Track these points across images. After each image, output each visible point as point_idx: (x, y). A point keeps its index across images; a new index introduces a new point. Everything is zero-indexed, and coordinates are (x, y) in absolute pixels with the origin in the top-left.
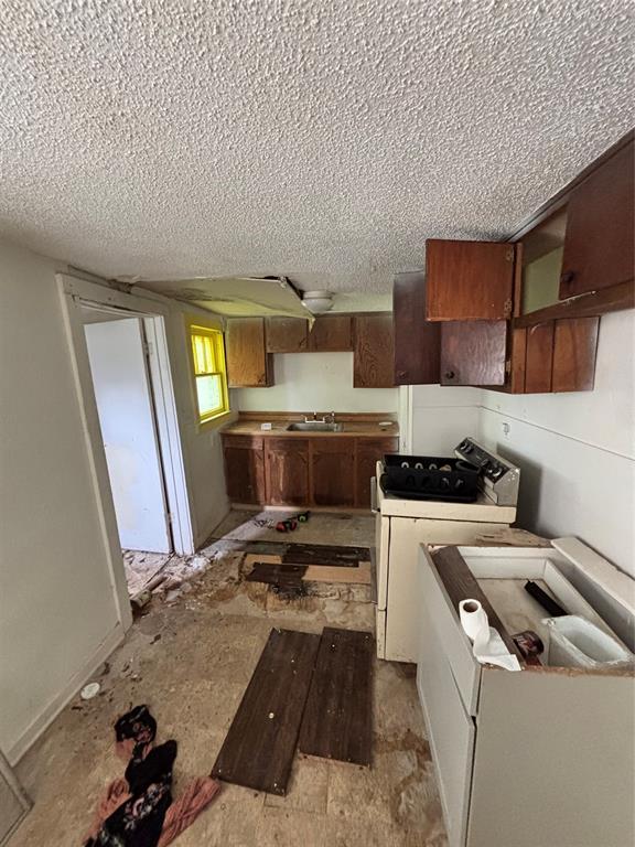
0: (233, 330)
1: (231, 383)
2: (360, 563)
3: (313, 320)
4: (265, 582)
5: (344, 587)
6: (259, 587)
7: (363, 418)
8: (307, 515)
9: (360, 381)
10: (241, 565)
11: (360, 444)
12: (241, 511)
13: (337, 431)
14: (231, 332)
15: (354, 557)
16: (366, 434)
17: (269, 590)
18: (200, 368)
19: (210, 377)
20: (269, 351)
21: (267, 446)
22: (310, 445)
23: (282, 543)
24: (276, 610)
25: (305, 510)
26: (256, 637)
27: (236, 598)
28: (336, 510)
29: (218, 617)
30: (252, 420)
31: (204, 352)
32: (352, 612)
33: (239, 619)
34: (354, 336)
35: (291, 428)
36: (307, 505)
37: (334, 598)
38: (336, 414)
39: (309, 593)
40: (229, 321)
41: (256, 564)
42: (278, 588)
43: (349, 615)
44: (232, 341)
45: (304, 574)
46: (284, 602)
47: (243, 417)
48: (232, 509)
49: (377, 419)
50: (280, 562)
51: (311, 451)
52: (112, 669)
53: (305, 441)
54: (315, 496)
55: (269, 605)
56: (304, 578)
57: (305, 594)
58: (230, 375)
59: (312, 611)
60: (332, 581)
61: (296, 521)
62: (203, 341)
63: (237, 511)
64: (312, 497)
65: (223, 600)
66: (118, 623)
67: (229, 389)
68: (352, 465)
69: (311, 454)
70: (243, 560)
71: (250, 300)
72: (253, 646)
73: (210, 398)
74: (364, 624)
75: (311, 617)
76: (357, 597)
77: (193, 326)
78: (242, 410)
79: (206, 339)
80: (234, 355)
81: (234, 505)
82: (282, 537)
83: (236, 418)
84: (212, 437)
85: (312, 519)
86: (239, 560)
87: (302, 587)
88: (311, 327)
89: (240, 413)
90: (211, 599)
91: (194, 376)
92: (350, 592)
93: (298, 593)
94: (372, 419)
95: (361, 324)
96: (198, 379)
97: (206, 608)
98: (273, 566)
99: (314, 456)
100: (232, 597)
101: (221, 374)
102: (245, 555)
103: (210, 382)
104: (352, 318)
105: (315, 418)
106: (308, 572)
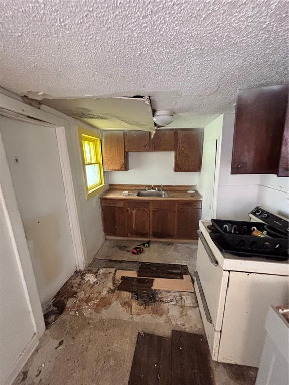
0: (107, 138)
1: (105, 169)
2: (184, 276)
3: (154, 132)
4: (130, 292)
5: (177, 294)
6: (126, 295)
7: (178, 189)
8: (148, 242)
9: (178, 168)
10: (114, 280)
11: (179, 204)
12: (111, 240)
13: (164, 196)
14: (105, 139)
15: (179, 271)
16: (182, 199)
17: (132, 297)
18: (87, 160)
19: (93, 165)
20: (127, 151)
21: (126, 205)
22: (150, 204)
23: (136, 262)
24: (138, 314)
25: (148, 239)
26: (128, 340)
27: (112, 305)
28: (164, 240)
29: (102, 321)
30: (117, 189)
31: (91, 151)
32: (186, 315)
33: (116, 323)
34: (177, 143)
35: (139, 195)
36: (148, 237)
37: (173, 303)
38: (164, 186)
39: (157, 299)
40: (104, 133)
41: (123, 278)
42: (138, 295)
43: (184, 317)
44: (105, 145)
45: (152, 285)
46: (142, 307)
47: (112, 187)
48: (106, 239)
49: (186, 189)
50: (136, 276)
51: (151, 207)
52: (29, 375)
53: (147, 202)
54: (153, 232)
55: (134, 310)
56: (152, 288)
57: (155, 301)
58: (104, 164)
59: (161, 315)
60: (169, 289)
61: (142, 247)
62: (89, 145)
63: (109, 240)
64: (151, 233)
65: (104, 306)
66: (35, 334)
67: (104, 172)
68: (174, 216)
69: (151, 210)
70: (115, 274)
71: (119, 118)
72: (126, 347)
73: (94, 178)
74: (196, 326)
75: (161, 320)
76: (186, 302)
77: (83, 135)
78: (111, 184)
79: (91, 143)
80: (107, 153)
81: (107, 237)
82: (135, 258)
83: (108, 188)
84: (95, 200)
85: (151, 245)
86: (112, 275)
87: (152, 294)
88: (152, 136)
89: (111, 185)
90: (97, 305)
91: (84, 165)
92: (181, 298)
93: (151, 299)
94: (183, 189)
95: (180, 135)
96: (86, 167)
97: (94, 313)
98: (132, 279)
99: (153, 211)
100: (110, 304)
101: (100, 163)
102: (116, 271)
103: (93, 169)
104: (175, 132)
105: (152, 189)
106: (154, 283)
